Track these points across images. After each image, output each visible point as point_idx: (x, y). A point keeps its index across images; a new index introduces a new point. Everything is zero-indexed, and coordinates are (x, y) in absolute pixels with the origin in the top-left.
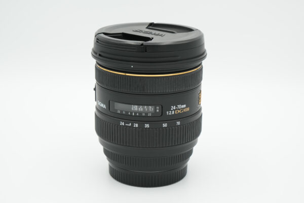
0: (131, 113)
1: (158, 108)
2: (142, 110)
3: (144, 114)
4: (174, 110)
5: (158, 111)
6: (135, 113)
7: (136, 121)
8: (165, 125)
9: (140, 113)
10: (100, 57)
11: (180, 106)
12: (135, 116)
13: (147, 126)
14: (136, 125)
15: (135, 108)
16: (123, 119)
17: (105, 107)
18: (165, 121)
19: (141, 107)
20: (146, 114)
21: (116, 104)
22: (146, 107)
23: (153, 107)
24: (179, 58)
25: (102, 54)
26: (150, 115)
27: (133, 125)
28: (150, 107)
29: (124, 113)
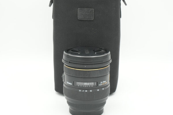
0: (84, 86)
1: (95, 83)
2: (89, 84)
3: (90, 86)
4: (102, 83)
5: (95, 84)
6: (86, 86)
7: (86, 89)
8: (98, 90)
9: (88, 86)
10: (69, 63)
11: (104, 82)
12: (86, 87)
13: (91, 91)
14: (86, 91)
15: (86, 84)
16: (80, 89)
17: (71, 84)
18: (98, 88)
19: (88, 83)
20: (91, 86)
21: (77, 82)
22: (90, 83)
23: (94, 83)
24: (104, 62)
25: (70, 62)
26: (92, 86)
27: (85, 91)
28: (92, 83)
29: (81, 86)
